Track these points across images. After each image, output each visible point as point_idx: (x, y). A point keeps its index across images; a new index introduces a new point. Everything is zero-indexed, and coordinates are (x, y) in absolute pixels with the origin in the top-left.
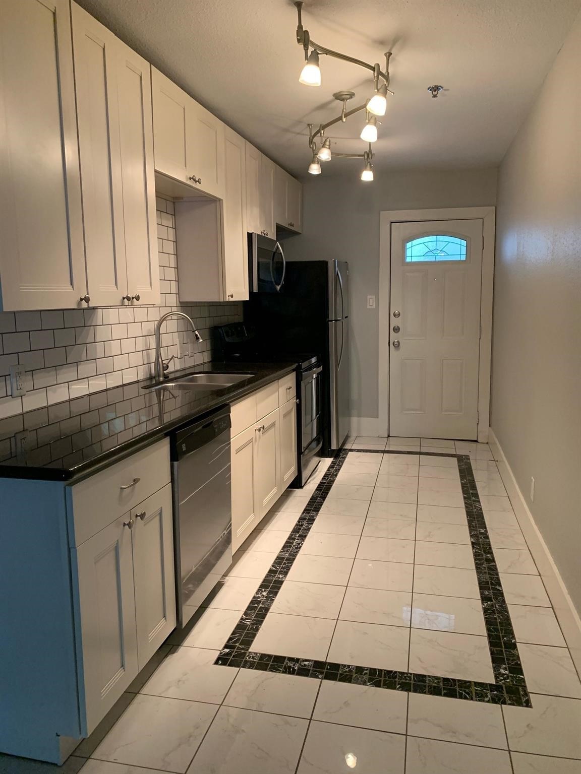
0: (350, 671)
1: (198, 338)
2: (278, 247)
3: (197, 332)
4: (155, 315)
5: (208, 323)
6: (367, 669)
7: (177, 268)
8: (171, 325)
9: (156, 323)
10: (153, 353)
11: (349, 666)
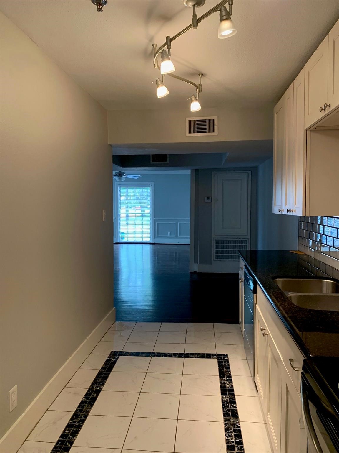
0: (174, 356)
6: (168, 357)
11: (175, 357)
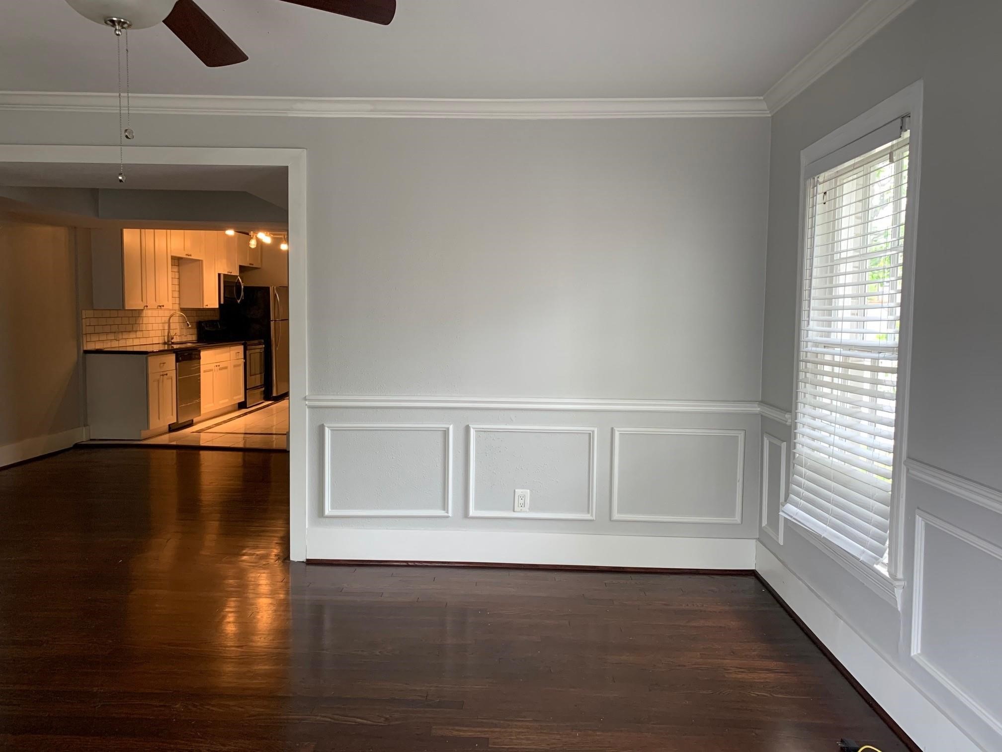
1: (188, 325)
2: (238, 279)
3: (188, 322)
4: (168, 314)
5: (196, 319)
7: (179, 291)
8: (175, 319)
9: (168, 318)
10: (166, 332)
